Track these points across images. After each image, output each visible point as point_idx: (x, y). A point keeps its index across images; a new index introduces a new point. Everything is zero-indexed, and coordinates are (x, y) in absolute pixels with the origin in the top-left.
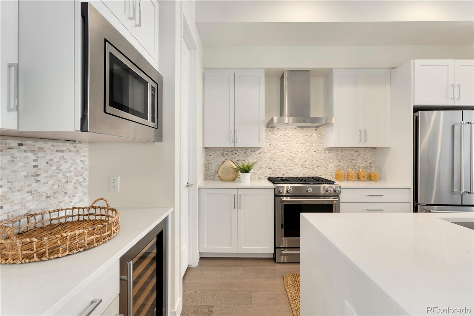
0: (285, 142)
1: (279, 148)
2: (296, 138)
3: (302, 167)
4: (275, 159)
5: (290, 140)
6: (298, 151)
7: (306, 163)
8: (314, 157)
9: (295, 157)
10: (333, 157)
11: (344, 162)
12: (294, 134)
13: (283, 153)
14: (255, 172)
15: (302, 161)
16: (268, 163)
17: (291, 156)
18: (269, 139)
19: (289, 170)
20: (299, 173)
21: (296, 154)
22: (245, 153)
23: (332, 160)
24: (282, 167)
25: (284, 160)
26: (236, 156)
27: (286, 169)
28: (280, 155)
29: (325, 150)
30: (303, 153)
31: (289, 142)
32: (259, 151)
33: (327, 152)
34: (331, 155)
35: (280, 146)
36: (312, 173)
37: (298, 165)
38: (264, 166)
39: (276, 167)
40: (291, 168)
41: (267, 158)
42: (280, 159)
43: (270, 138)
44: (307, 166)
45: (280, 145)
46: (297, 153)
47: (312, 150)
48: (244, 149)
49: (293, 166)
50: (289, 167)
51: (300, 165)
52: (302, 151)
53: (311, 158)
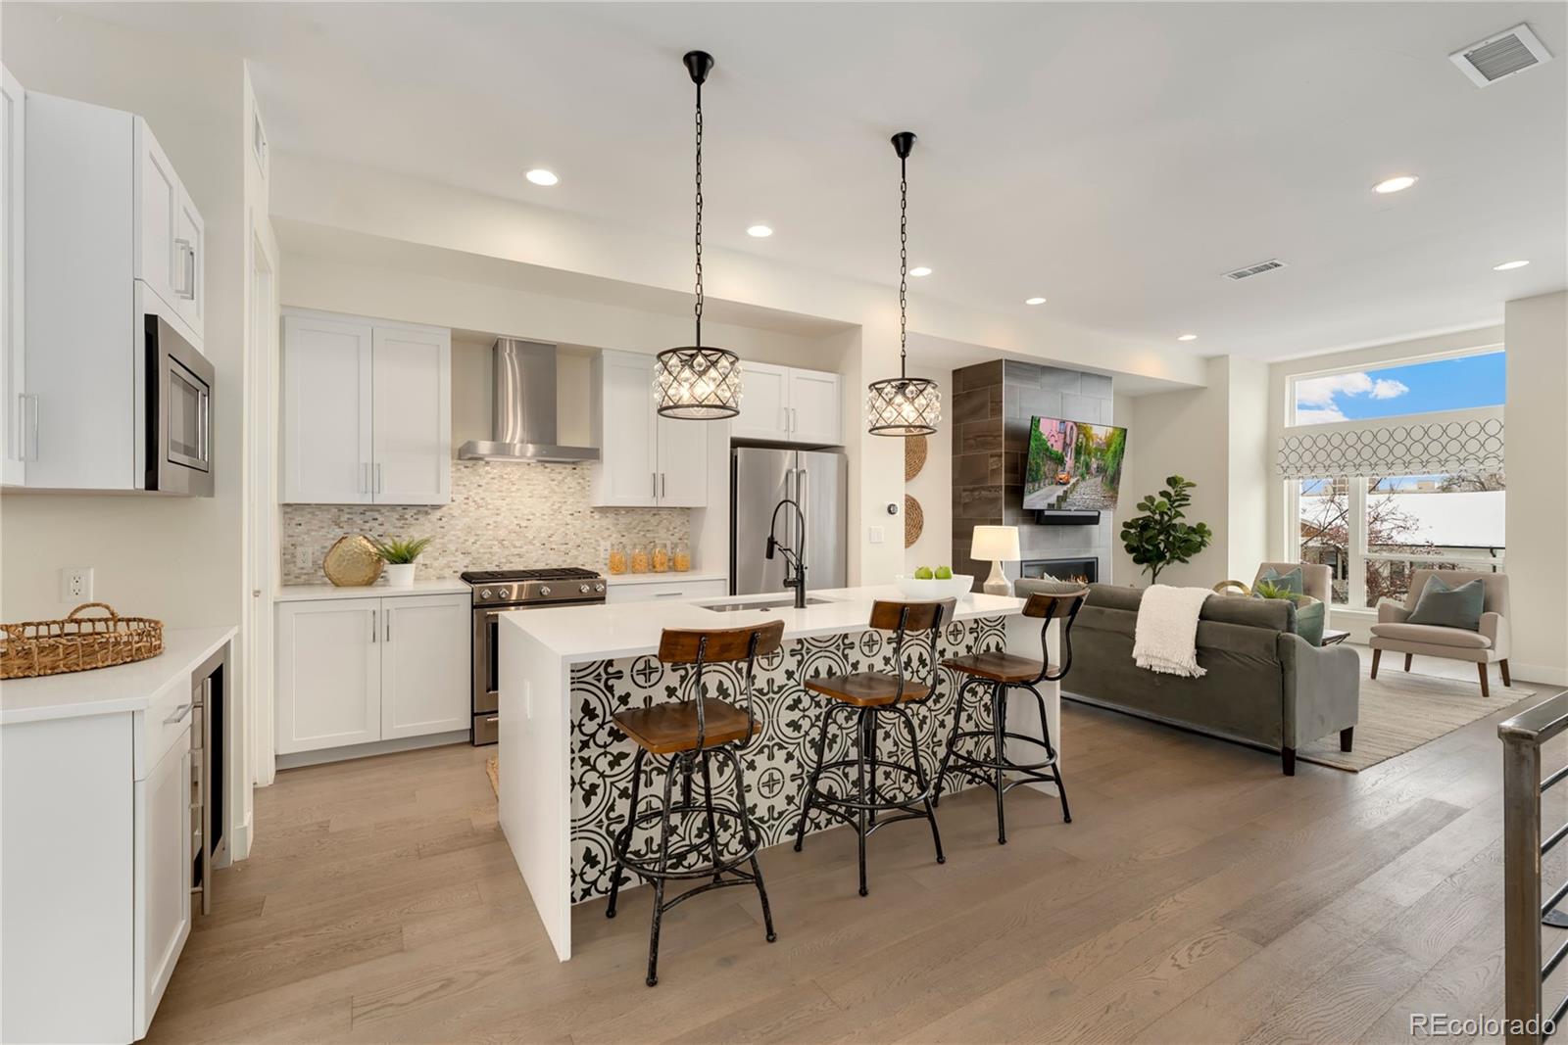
0: (504, 494)
1: (490, 507)
2: (529, 484)
3: (542, 549)
4: (479, 532)
5: (514, 488)
6: (533, 514)
7: (551, 539)
8: (568, 527)
9: (526, 527)
10: (610, 527)
11: (632, 535)
12: (525, 477)
13: (499, 519)
14: (426, 562)
15: (542, 535)
16: (461, 540)
17: (517, 525)
18: (465, 485)
19: (514, 555)
20: (536, 562)
21: (529, 520)
22: (402, 517)
23: (607, 533)
24: (496, 549)
25: (502, 533)
26: (375, 524)
27: (507, 553)
28: (491, 522)
29: (592, 512)
30: (545, 517)
31: (513, 494)
32: (438, 514)
33: (597, 516)
34: (607, 521)
35: (490, 501)
36: (565, 561)
37: (534, 545)
38: (452, 547)
39: (482, 551)
40: (516, 551)
41: (459, 530)
42: (491, 532)
43: (467, 483)
44: (553, 546)
45: (492, 499)
46: (531, 517)
47: (564, 512)
48: (400, 508)
49: (521, 547)
50: (513, 550)
51: (538, 545)
52: (544, 515)
53: (563, 529)
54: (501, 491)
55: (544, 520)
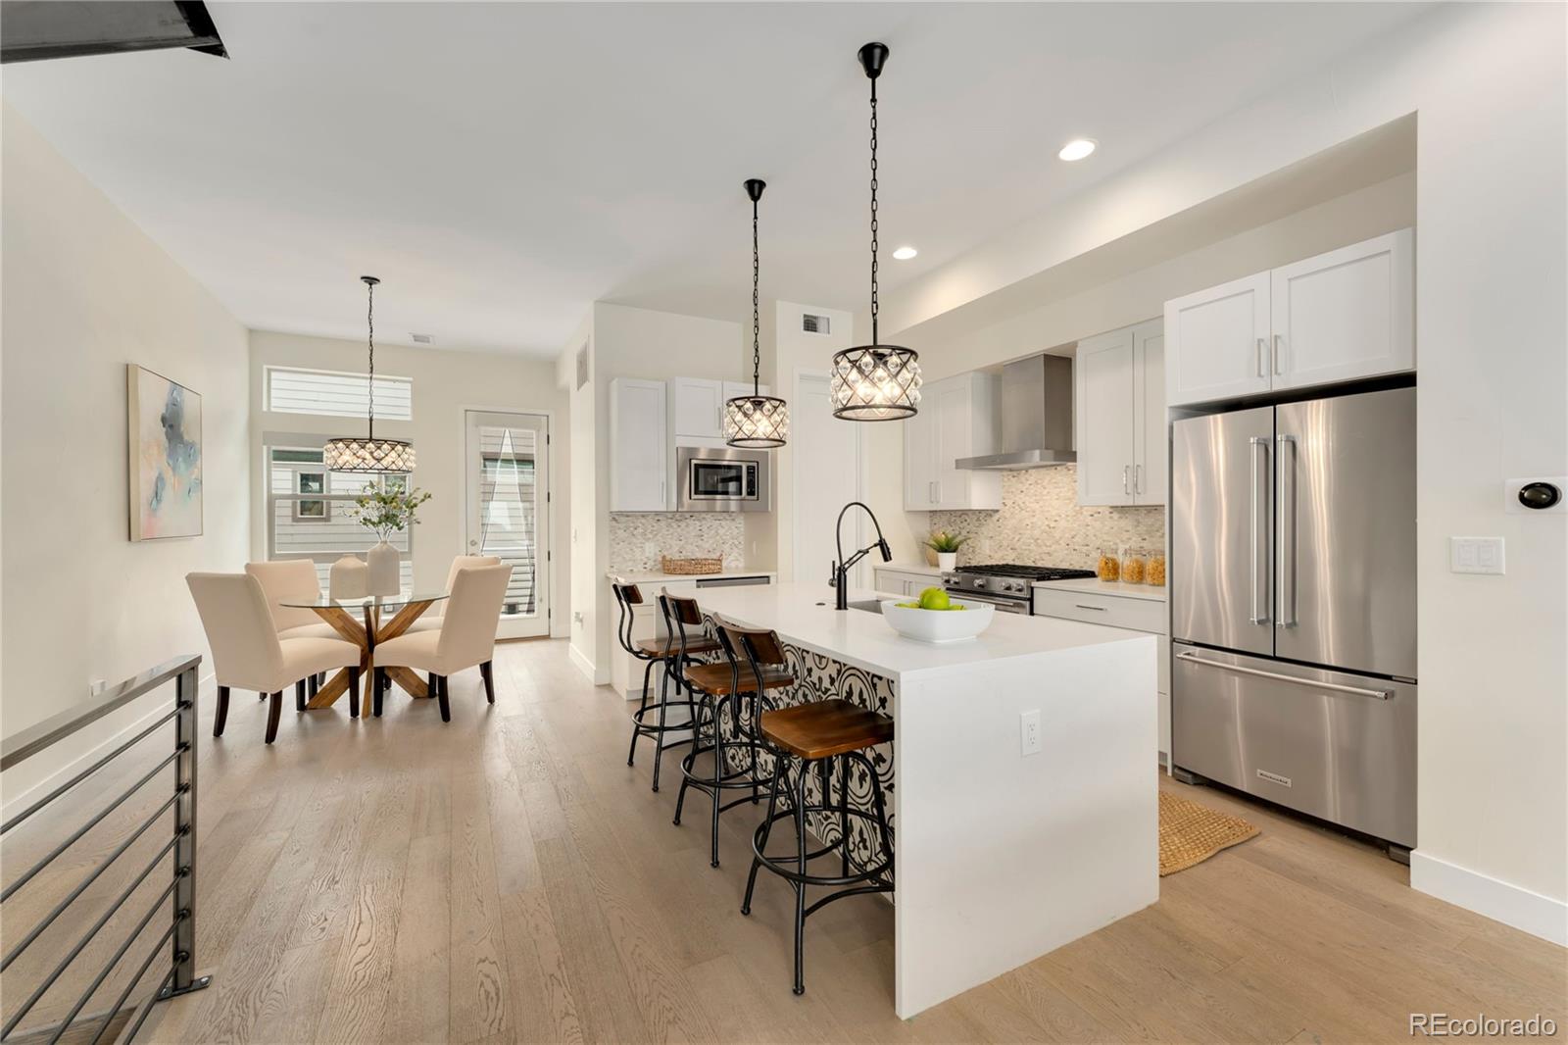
0: (1038, 498)
1: (1028, 509)
2: (1056, 488)
3: (1067, 549)
4: (1021, 532)
5: (1045, 492)
6: (1060, 516)
7: (1074, 540)
8: (1089, 528)
9: (1054, 528)
10: (1130, 528)
11: (1154, 539)
12: (1054, 481)
13: (1035, 520)
15: (1067, 535)
16: (1010, 538)
17: (1048, 525)
18: (1012, 492)
19: (1045, 553)
20: (1061, 561)
21: (1056, 521)
22: (978, 520)
23: (1125, 536)
24: (1033, 547)
25: (1037, 533)
26: (965, 524)
27: (1040, 551)
28: (1029, 523)
29: (1111, 513)
30: (1068, 518)
31: (1045, 498)
32: (997, 516)
33: (1116, 516)
34: (1126, 523)
35: (1029, 505)
36: (1086, 563)
37: (1060, 544)
38: (1005, 543)
39: (1024, 547)
42: (1029, 532)
43: (1014, 490)
44: (1076, 547)
45: (1030, 503)
46: (1057, 519)
47: (1085, 513)
49: (1050, 546)
50: (1044, 548)
51: (1064, 544)
52: (1067, 516)
53: (1084, 531)
54: (1036, 495)
55: (1068, 521)
